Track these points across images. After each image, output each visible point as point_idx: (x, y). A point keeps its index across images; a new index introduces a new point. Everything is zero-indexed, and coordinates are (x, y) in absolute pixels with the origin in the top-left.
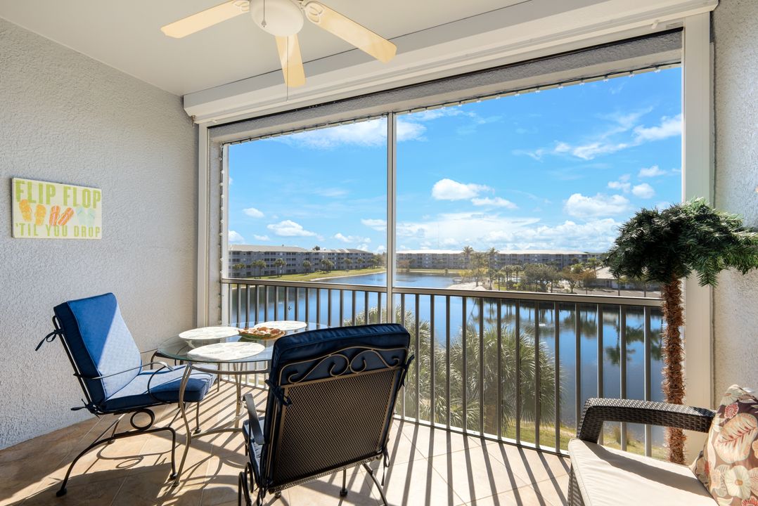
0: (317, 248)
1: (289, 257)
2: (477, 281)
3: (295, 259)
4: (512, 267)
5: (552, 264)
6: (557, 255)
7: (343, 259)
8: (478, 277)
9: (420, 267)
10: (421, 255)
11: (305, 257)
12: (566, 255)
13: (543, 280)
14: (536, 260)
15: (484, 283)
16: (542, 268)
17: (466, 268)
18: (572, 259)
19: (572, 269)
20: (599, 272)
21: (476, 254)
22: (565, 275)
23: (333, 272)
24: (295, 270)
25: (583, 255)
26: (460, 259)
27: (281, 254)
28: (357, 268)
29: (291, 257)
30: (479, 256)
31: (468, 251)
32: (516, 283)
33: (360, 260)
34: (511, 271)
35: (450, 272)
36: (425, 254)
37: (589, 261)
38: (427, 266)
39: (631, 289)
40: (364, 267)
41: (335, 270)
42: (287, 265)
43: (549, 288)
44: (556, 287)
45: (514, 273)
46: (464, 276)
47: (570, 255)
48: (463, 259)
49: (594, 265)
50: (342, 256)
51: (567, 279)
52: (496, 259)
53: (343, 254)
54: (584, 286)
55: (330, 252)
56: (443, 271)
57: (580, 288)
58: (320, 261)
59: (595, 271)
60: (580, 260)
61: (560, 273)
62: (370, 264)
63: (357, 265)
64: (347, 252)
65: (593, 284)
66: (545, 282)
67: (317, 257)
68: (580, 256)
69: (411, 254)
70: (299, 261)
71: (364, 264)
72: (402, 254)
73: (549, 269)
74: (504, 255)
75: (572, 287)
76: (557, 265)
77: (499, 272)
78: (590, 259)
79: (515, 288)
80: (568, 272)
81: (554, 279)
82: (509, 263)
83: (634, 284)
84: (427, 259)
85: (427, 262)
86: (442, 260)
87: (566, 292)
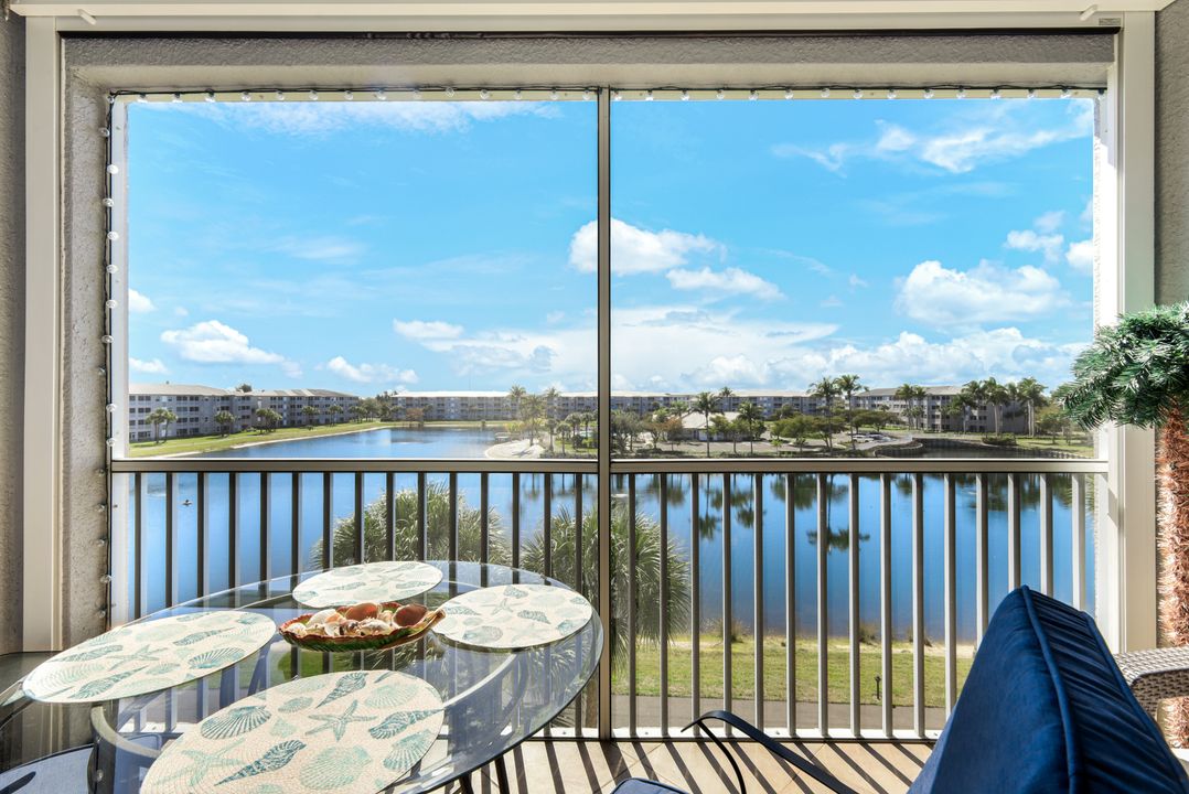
0: (246, 389)
1: (182, 404)
2: (532, 437)
3: (197, 409)
4: (581, 416)
5: (628, 410)
6: (633, 398)
7: (300, 406)
8: (532, 432)
9: (440, 419)
10: (443, 398)
11: (219, 404)
12: (644, 398)
13: (621, 433)
15: (541, 441)
17: (514, 419)
18: (651, 404)
19: (655, 416)
20: (686, 419)
21: (530, 396)
22: (648, 425)
23: (280, 432)
24: (196, 430)
25: (665, 398)
26: (505, 405)
27: (164, 399)
28: (328, 423)
29: (189, 404)
30: (534, 401)
31: (517, 393)
32: (586, 438)
33: (334, 409)
34: (578, 421)
35: (489, 425)
36: (449, 398)
37: (673, 406)
38: (452, 417)
39: (719, 441)
40: (342, 421)
41: (285, 427)
42: (179, 421)
43: (628, 444)
44: (636, 442)
45: (583, 424)
46: (512, 431)
47: (649, 398)
48: (509, 404)
49: (680, 411)
50: (298, 402)
51: (648, 430)
52: (556, 405)
53: (300, 398)
54: (668, 439)
55: (276, 395)
56: (479, 424)
57: (664, 441)
58: (253, 410)
59: (681, 418)
60: (661, 405)
61: (641, 422)
62: (352, 415)
63: (328, 416)
64: (309, 394)
65: (679, 436)
67: (246, 403)
68: (661, 399)
69: (426, 398)
70: (205, 411)
71: (342, 416)
72: (411, 399)
74: (567, 398)
75: (655, 441)
76: (637, 411)
77: (563, 423)
78: (673, 402)
79: (585, 446)
80: (650, 421)
81: (634, 432)
82: (575, 410)
83: (723, 433)
84: (453, 405)
85: (453, 411)
86: (476, 407)
87: (648, 448)
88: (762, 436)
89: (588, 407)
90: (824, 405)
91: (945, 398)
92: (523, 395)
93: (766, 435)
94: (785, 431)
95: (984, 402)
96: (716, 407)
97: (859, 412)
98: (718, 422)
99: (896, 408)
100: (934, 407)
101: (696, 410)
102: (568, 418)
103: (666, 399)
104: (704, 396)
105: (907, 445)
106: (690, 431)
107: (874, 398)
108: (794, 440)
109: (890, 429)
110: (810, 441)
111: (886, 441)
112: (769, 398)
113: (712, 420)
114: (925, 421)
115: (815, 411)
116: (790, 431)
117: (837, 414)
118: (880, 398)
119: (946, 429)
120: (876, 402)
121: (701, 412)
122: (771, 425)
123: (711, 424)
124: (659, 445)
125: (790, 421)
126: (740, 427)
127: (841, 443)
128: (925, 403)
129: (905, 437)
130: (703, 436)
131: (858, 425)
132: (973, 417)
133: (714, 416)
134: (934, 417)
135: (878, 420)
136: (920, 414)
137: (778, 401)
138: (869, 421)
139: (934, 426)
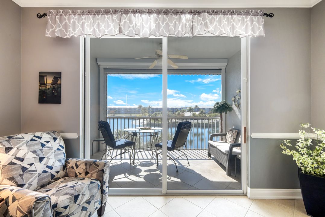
4: (157, 113)
5: (170, 111)
6: (171, 108)
9: (119, 113)
10: (120, 108)
12: (174, 108)
17: (139, 113)
18: (176, 110)
19: (177, 113)
22: (175, 115)
26: (137, 110)
30: (145, 109)
31: (140, 107)
34: (157, 114)
35: (132, 115)
37: (182, 110)
38: (122, 113)
45: (158, 115)
49: (184, 112)
52: (150, 110)
56: (129, 115)
59: (184, 114)
60: (179, 110)
61: (173, 115)
69: (115, 108)
72: (111, 108)
74: (154, 108)
76: (172, 112)
77: (152, 115)
78: (182, 109)
80: (176, 114)
82: (156, 111)
84: (123, 110)
85: (122, 111)
86: (129, 111)
89: (159, 110)
92: (142, 107)
96: (194, 111)
98: (194, 115)
101: (188, 111)
102: (154, 113)
103: (180, 108)
104: (190, 108)
112: (208, 108)
113: (192, 114)
121: (189, 112)
122: (208, 115)
126: (200, 116)
133: (193, 113)
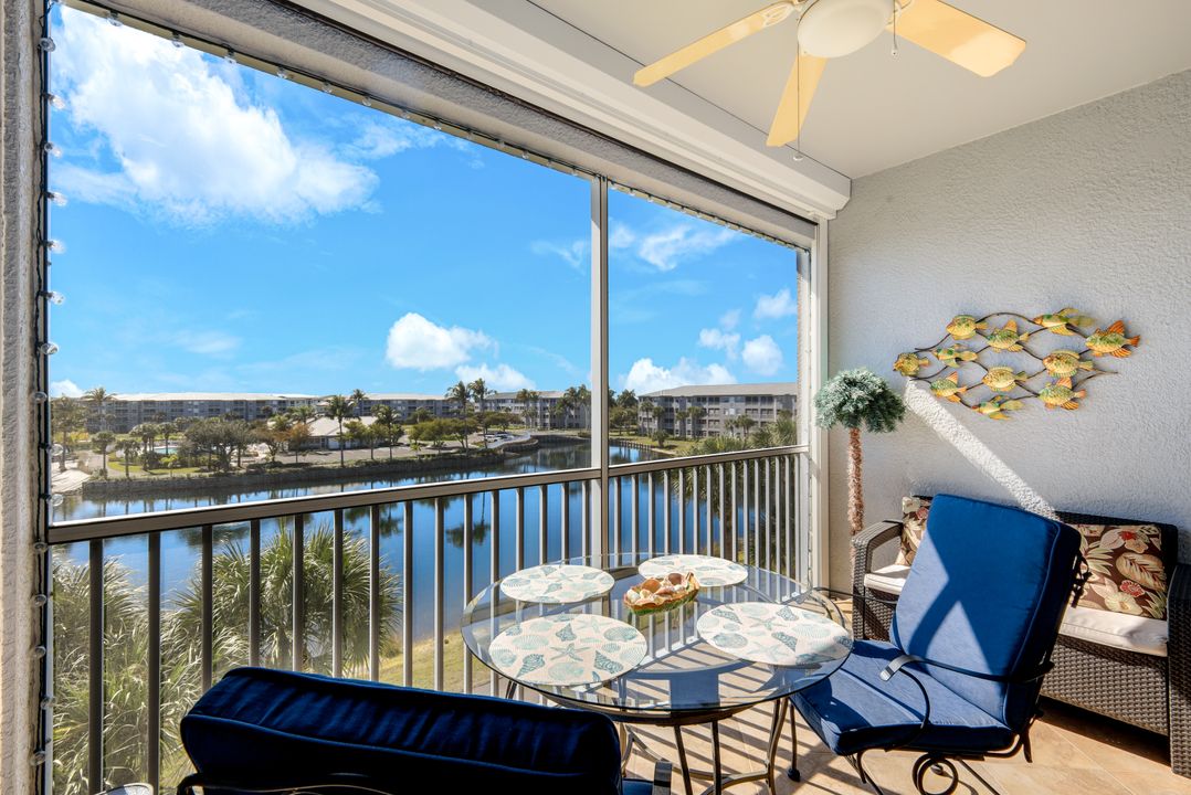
4: (157, 426)
5: (229, 417)
12: (252, 402)
13: (225, 446)
14: (196, 411)
15: (81, 463)
16: (218, 425)
18: (262, 409)
19: (271, 424)
20: (313, 425)
22: (263, 435)
25: (280, 402)
32: (167, 455)
34: (152, 433)
37: (292, 411)
43: (234, 459)
44: (245, 456)
45: (161, 437)
47: (258, 402)
49: (304, 416)
51: (262, 441)
52: (104, 412)
54: (290, 450)
57: (285, 452)
59: (307, 425)
60: (275, 410)
61: (253, 432)
65: (305, 445)
66: (228, 449)
68: (275, 403)
73: (236, 427)
74: (125, 403)
75: (273, 453)
76: (243, 418)
77: (125, 438)
78: (289, 406)
79: (165, 466)
80: (265, 430)
81: (241, 444)
82: (143, 419)
83: (359, 439)
87: (265, 461)
88: (400, 440)
89: (161, 414)
90: (456, 408)
91: (553, 400)
93: (404, 439)
94: (424, 435)
95: (578, 404)
96: (350, 411)
97: (488, 414)
98: (352, 428)
99: (517, 410)
100: (545, 409)
101: (326, 415)
102: (133, 430)
104: (336, 399)
105: (528, 442)
106: (318, 439)
107: (499, 401)
108: (432, 443)
109: (512, 429)
110: (448, 443)
111: (510, 439)
112: (403, 401)
113: (346, 426)
114: (538, 420)
115: (448, 413)
116: (428, 433)
117: (470, 415)
118: (504, 401)
119: (553, 426)
120: (501, 405)
121: (332, 418)
122: (408, 429)
123: (345, 430)
124: (278, 458)
125: (429, 424)
126: (378, 432)
127: (475, 444)
128: (538, 405)
129: (523, 434)
130: (333, 443)
131: (487, 426)
132: (571, 416)
133: (348, 422)
134: (545, 417)
135: (504, 421)
136: (534, 415)
137: (412, 404)
138: (496, 422)
139: (545, 425)
